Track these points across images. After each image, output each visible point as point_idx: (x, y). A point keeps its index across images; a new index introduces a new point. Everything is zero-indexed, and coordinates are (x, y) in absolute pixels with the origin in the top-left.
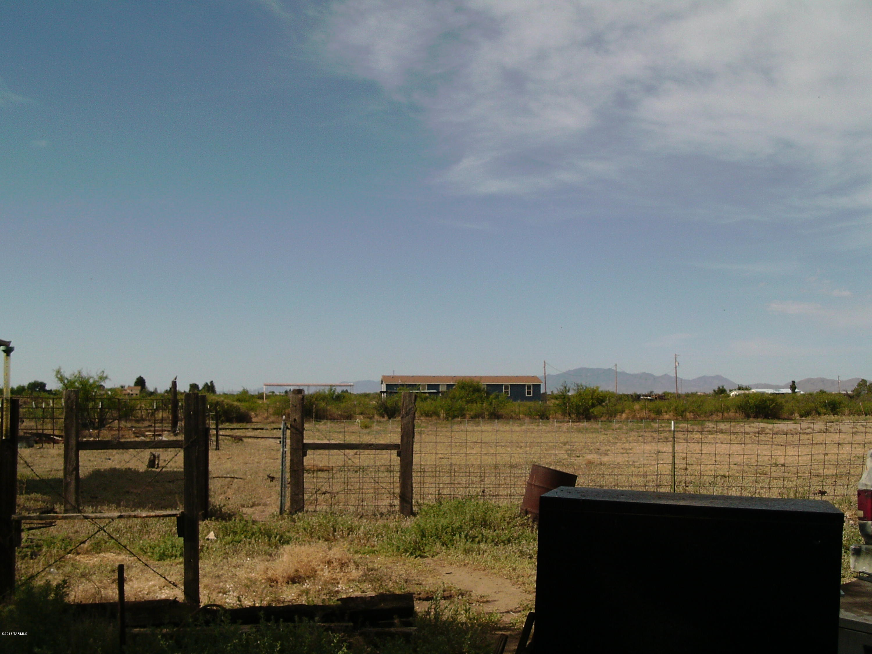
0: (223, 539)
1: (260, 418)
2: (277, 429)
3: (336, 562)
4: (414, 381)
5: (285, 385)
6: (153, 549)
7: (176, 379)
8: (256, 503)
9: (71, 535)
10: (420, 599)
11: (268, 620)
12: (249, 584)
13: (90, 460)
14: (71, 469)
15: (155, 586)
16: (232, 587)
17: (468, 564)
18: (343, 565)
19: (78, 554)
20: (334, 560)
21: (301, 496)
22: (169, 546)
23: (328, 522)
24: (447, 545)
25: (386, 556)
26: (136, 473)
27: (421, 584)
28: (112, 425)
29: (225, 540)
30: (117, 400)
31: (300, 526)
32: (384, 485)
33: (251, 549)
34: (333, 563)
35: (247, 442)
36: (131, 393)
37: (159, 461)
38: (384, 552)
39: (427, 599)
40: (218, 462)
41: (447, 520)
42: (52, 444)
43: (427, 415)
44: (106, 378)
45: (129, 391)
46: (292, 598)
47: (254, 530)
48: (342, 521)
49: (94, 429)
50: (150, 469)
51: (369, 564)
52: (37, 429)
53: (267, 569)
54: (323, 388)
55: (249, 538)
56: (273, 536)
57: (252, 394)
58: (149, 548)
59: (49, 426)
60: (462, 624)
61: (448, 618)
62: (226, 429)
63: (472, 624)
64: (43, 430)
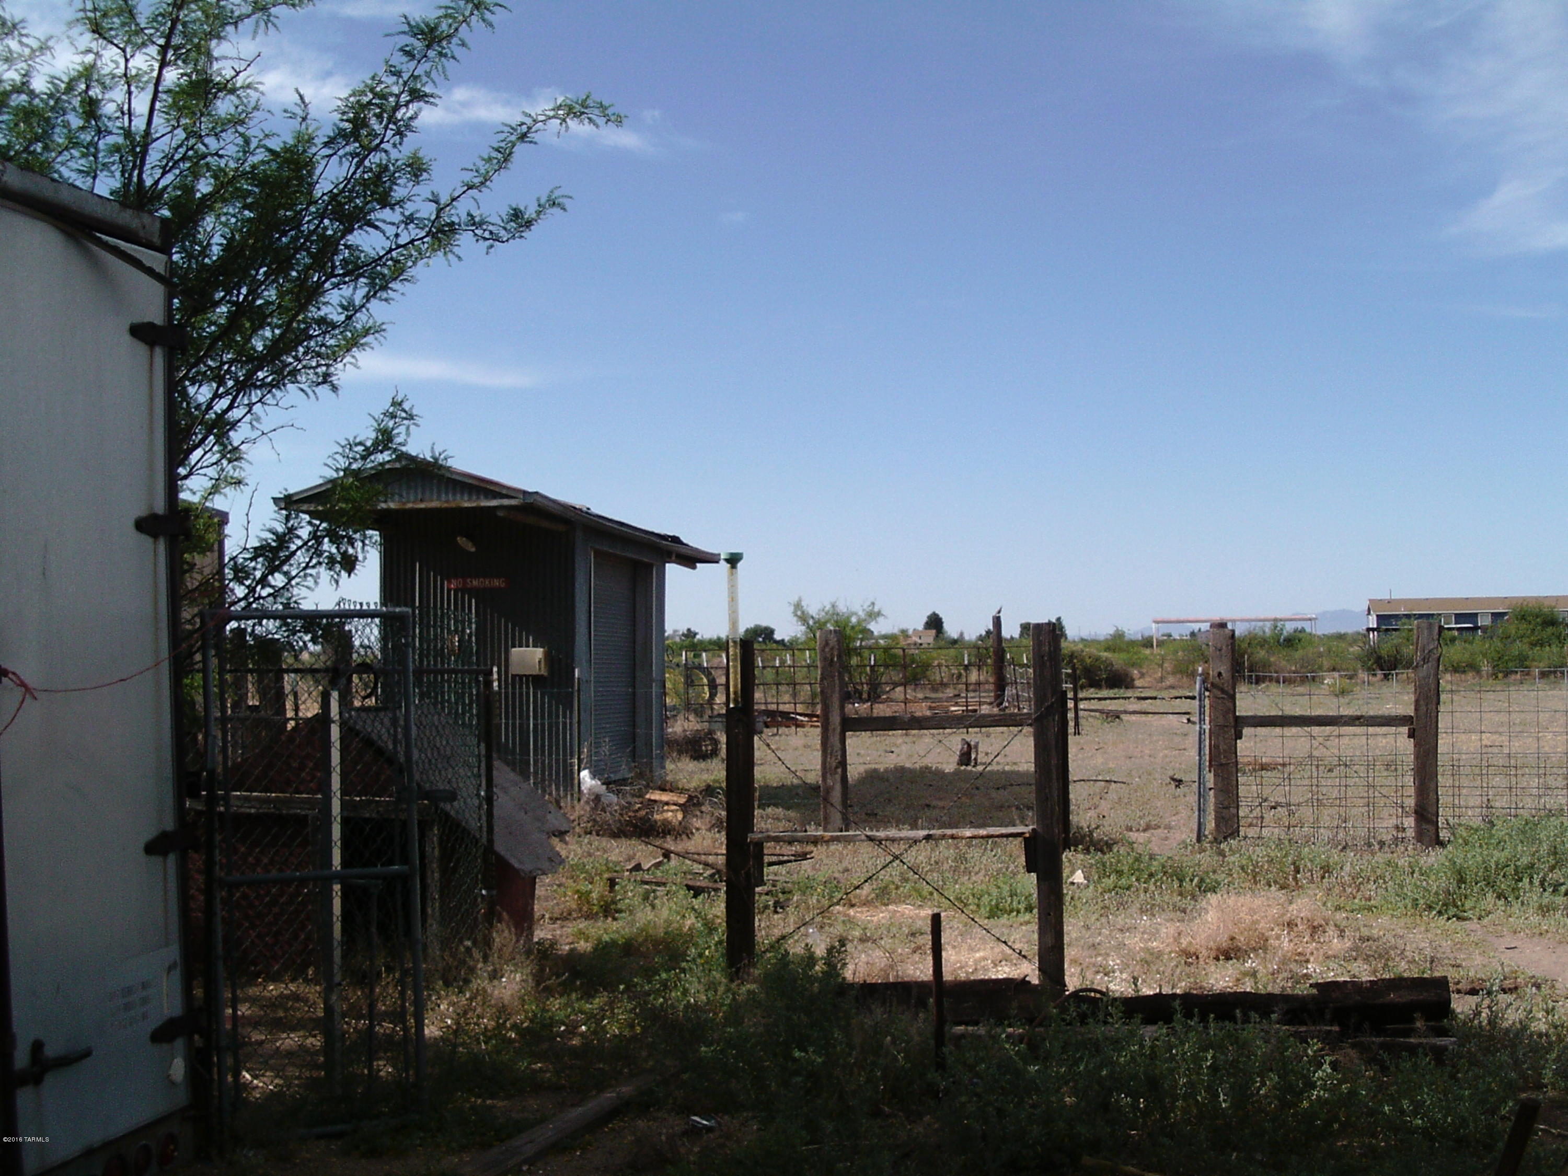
0: (1098, 883)
1: (1148, 679)
2: (1181, 698)
3: (1302, 923)
4: (1430, 609)
5: (1190, 622)
6: (979, 899)
7: (999, 612)
8: (1153, 823)
9: (837, 875)
10: (1459, 991)
11: (1189, 1015)
12: (1149, 958)
13: (858, 754)
14: (834, 764)
15: (985, 959)
16: (1118, 965)
17: (1547, 931)
18: (1315, 930)
19: (852, 906)
20: (1299, 921)
21: (1233, 811)
22: (1006, 893)
23: (1286, 855)
24: (1506, 899)
25: (1393, 916)
26: (939, 774)
27: (1458, 966)
28: (893, 695)
29: (1103, 885)
30: (900, 652)
31: (1234, 863)
32: (1384, 791)
33: (1149, 900)
34: (1296, 925)
35: (1128, 721)
36: (920, 641)
37: (977, 754)
38: (1388, 909)
39: (1473, 992)
40: (1080, 756)
41: (1506, 852)
42: (794, 728)
43: (1456, 669)
44: (879, 614)
45: (915, 639)
46: (1225, 984)
47: (1153, 869)
48: (1309, 853)
49: (862, 701)
50: (963, 768)
51: (1362, 929)
52: (766, 703)
53: (1179, 934)
54: (1261, 623)
55: (1145, 883)
56: (1187, 879)
57: (1133, 638)
58: (971, 897)
59: (787, 698)
60: (1540, 1035)
61: (1513, 1023)
62: (1090, 699)
63: (1559, 1036)
64: (778, 704)
